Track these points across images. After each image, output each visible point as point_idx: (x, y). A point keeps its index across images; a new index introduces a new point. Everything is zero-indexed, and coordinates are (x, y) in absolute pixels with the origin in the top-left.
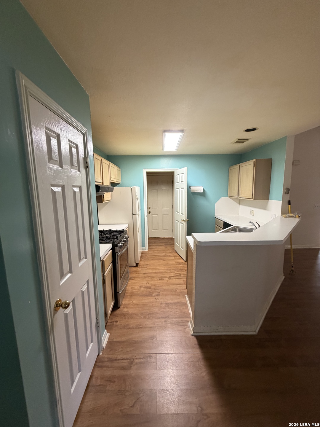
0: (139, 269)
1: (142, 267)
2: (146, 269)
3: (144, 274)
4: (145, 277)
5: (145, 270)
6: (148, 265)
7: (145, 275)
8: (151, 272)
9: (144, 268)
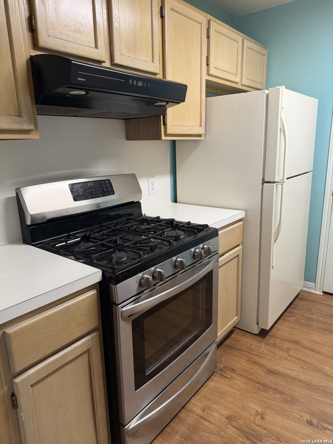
0: (263, 346)
1: (275, 345)
2: (286, 355)
3: (270, 372)
4: (265, 387)
5: (281, 358)
6: (297, 343)
7: (269, 380)
8: (293, 374)
9: (281, 349)
